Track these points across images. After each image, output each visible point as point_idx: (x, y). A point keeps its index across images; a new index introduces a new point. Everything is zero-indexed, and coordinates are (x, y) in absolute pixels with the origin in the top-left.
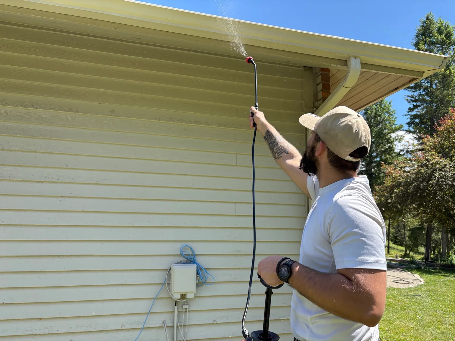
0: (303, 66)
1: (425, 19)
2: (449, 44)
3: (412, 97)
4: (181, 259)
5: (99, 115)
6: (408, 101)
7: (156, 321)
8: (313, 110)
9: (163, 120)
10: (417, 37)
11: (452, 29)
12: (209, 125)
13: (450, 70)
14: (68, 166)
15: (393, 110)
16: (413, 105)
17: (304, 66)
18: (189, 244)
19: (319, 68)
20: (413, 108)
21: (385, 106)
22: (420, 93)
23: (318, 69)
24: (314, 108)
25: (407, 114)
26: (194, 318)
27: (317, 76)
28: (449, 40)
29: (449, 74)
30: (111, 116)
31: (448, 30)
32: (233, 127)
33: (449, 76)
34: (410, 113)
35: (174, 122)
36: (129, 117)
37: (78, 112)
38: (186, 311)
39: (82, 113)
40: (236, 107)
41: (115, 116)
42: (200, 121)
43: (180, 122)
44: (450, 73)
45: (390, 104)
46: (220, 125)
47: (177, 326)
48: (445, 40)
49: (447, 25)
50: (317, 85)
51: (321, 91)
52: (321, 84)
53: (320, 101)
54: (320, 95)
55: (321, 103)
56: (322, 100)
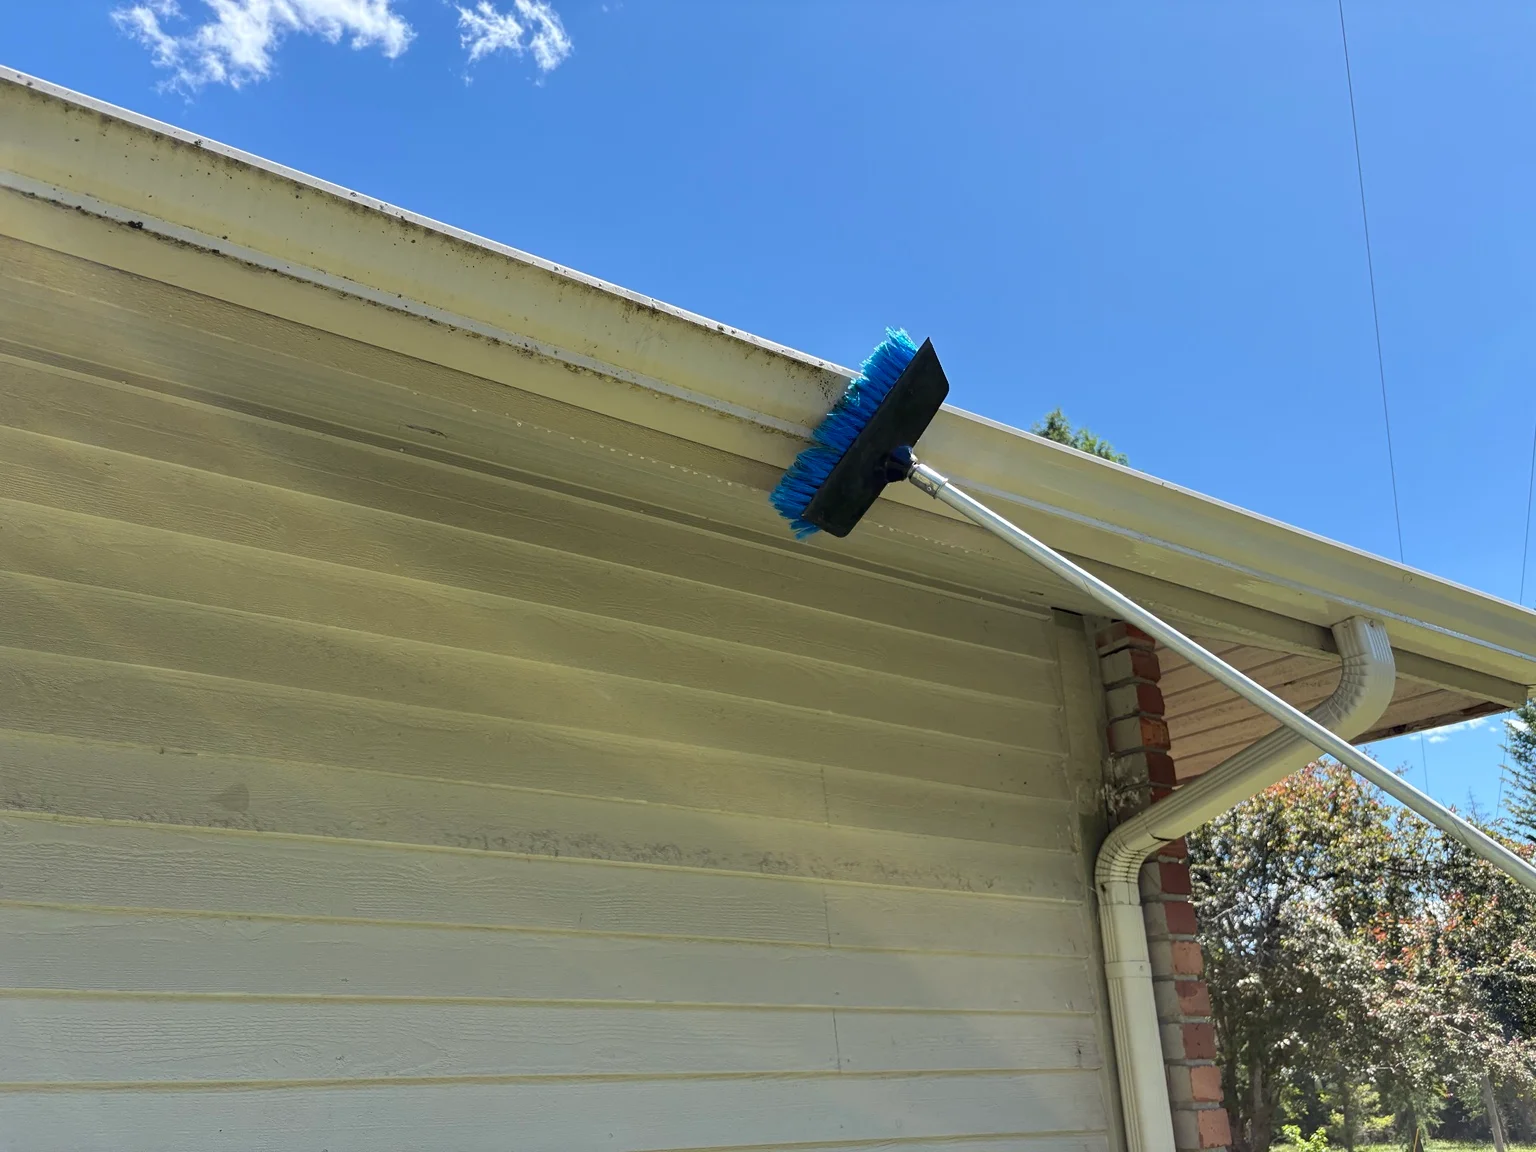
0: (1049, 607)
5: (153, 819)
8: (1103, 791)
9: (503, 843)
12: (715, 863)
17: (1053, 608)
19: (1114, 621)
23: (1110, 625)
24: (1106, 786)
27: (1104, 650)
30: (227, 824)
32: (815, 874)
35: (557, 855)
36: (325, 832)
37: (21, 806)
39: (49, 809)
40: (822, 771)
41: (246, 827)
42: (674, 846)
43: (582, 855)
46: (761, 864)
50: (1108, 687)
51: (1136, 713)
52: (1132, 690)
53: (1130, 757)
54: (1131, 733)
55: (1135, 767)
56: (1143, 755)
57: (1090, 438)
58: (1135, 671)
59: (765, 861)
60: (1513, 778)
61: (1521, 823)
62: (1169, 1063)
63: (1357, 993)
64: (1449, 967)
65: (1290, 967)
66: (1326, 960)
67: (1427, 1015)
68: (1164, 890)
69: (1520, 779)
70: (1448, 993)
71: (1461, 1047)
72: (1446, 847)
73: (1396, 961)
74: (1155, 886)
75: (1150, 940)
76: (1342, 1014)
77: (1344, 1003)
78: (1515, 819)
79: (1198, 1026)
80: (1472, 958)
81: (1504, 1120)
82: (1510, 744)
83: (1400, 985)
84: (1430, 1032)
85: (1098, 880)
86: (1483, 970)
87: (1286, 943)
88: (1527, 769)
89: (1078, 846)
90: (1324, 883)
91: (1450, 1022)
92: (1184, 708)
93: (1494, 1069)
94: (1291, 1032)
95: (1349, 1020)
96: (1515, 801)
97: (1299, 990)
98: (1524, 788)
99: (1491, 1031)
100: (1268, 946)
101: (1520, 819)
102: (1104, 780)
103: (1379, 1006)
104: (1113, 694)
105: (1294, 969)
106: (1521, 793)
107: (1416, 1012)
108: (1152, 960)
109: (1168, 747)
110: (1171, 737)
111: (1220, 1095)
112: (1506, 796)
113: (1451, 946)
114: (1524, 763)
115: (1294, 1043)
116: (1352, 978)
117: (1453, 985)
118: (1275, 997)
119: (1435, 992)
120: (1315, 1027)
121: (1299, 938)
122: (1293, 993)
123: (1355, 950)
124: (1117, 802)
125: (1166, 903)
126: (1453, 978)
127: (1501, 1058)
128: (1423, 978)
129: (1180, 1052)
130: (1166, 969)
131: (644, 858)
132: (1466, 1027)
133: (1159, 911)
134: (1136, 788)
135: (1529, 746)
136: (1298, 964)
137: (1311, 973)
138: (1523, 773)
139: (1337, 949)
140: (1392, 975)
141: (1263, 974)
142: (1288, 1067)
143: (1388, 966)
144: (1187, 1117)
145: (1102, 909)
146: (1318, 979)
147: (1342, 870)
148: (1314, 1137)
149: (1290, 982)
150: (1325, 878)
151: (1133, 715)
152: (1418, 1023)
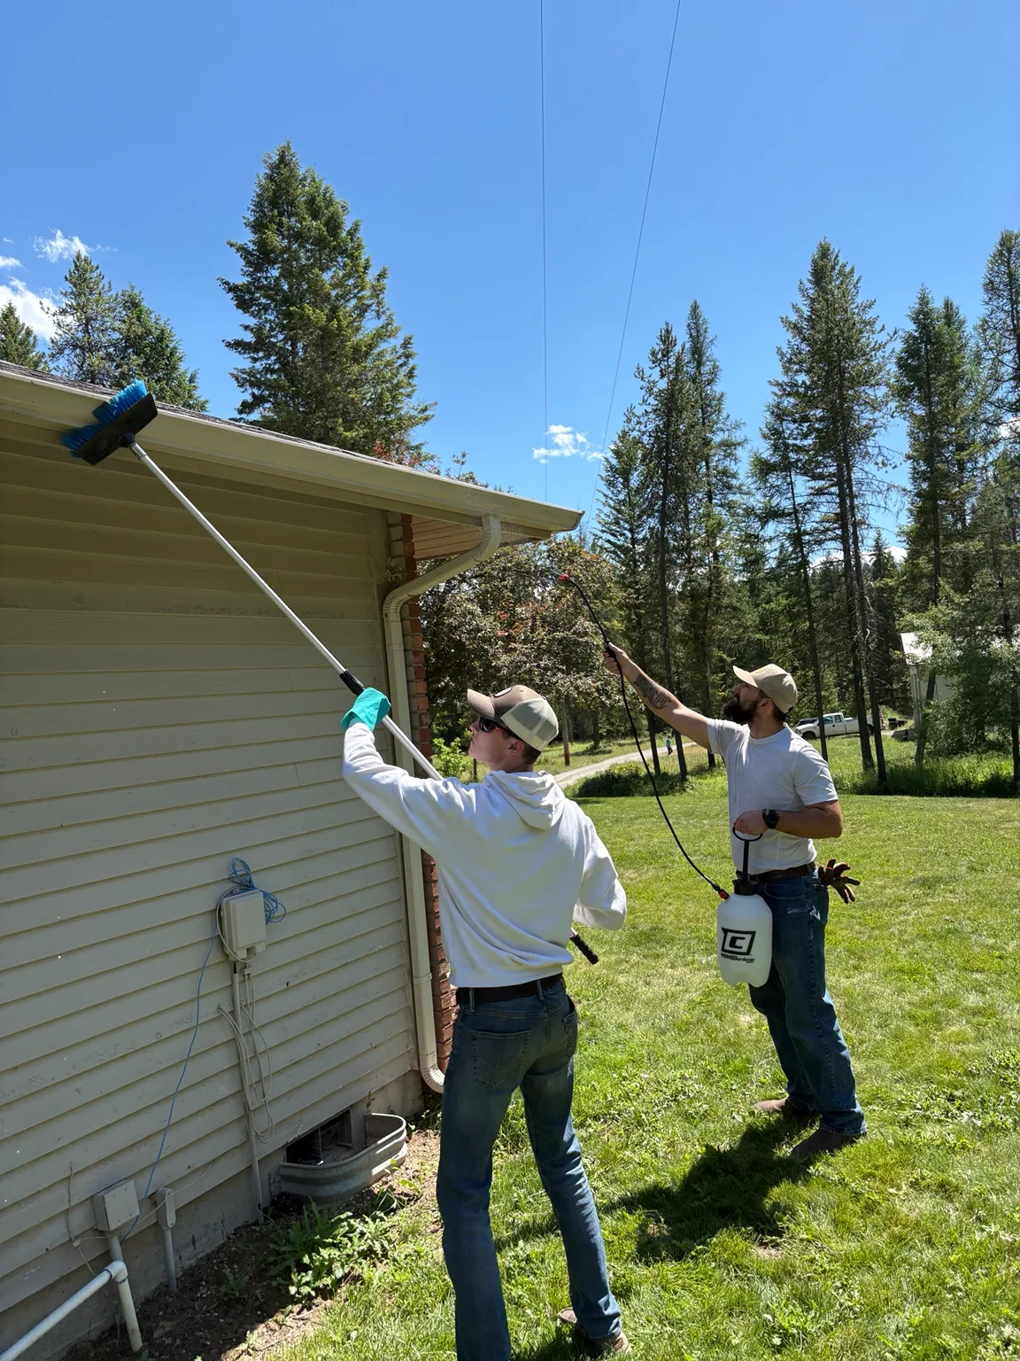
1: (275, 158)
2: (335, 248)
3: (251, 373)
4: (229, 886)
6: (238, 382)
7: (208, 1008)
8: (387, 574)
10: (259, 205)
11: (341, 210)
13: (339, 321)
14: (16, 733)
15: (202, 399)
16: (253, 394)
18: (239, 855)
20: (252, 403)
21: (180, 385)
22: (270, 365)
24: (388, 571)
25: (238, 417)
26: (260, 987)
28: (335, 240)
29: (337, 329)
31: (331, 209)
32: (279, 615)
33: (338, 335)
34: (244, 416)
35: (189, 614)
38: (249, 978)
41: (87, 610)
43: (198, 613)
44: (340, 328)
45: (191, 381)
47: (241, 1008)
48: (325, 237)
49: (328, 194)
50: (390, 526)
51: (401, 539)
52: (400, 528)
53: (398, 559)
54: (399, 548)
55: (400, 563)
56: (404, 558)
57: (317, 180)
58: (402, 520)
59: (260, 612)
60: (604, 499)
61: (603, 531)
62: (408, 681)
63: (487, 651)
64: (541, 633)
65: (448, 637)
66: (469, 632)
67: (525, 663)
68: (410, 615)
69: (608, 500)
70: (539, 648)
71: (541, 680)
72: (549, 556)
73: (511, 631)
74: (406, 614)
75: (403, 635)
76: (477, 664)
77: (479, 658)
78: (601, 528)
79: (419, 667)
80: (555, 626)
81: (571, 728)
82: (604, 474)
83: (513, 645)
84: (525, 672)
85: (384, 612)
86: (559, 635)
87: (447, 622)
88: (613, 493)
89: (376, 598)
90: (475, 581)
91: (538, 666)
92: (421, 539)
93: (558, 691)
94: (445, 677)
95: (480, 667)
96: (603, 516)
97: (453, 651)
98: (610, 506)
99: (559, 670)
100: (436, 624)
101: (604, 529)
102: (387, 568)
103: (499, 659)
104: (391, 528)
105: (451, 638)
106: (607, 510)
107: (520, 661)
108: (404, 643)
109: (414, 554)
110: (416, 549)
111: (426, 692)
112: (598, 512)
113: (543, 619)
114: (612, 489)
115: (447, 684)
116: (484, 642)
117: (542, 643)
118: (437, 656)
119: (531, 649)
120: (461, 673)
121: (455, 619)
122: (449, 653)
123: (487, 623)
124: (391, 578)
125: (411, 621)
126: (543, 639)
127: (562, 686)
128: (525, 641)
129: (412, 677)
130: (409, 647)
131: (218, 613)
132: (546, 669)
133: (408, 624)
134: (400, 572)
135: (617, 476)
136: (454, 634)
137: (460, 640)
138: (611, 495)
139: (477, 625)
140: (509, 639)
141: (432, 642)
142: (442, 699)
143: (506, 634)
144: (414, 700)
145: (385, 623)
146: (464, 643)
147: (486, 573)
148: (453, 744)
149: (447, 646)
150: (476, 577)
151: (399, 540)
152: (520, 667)
